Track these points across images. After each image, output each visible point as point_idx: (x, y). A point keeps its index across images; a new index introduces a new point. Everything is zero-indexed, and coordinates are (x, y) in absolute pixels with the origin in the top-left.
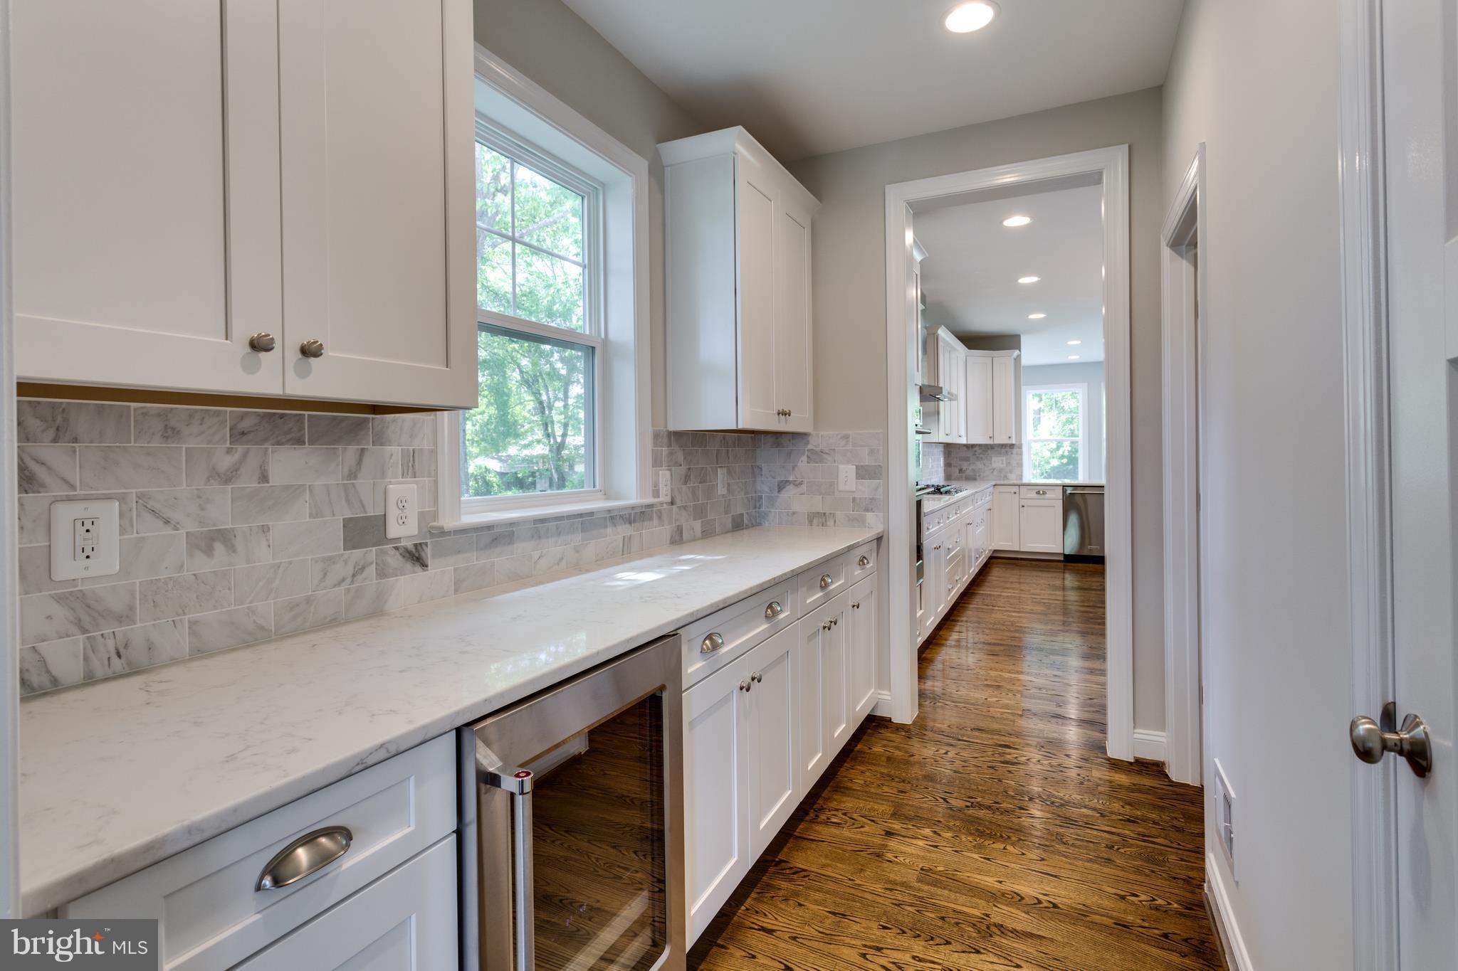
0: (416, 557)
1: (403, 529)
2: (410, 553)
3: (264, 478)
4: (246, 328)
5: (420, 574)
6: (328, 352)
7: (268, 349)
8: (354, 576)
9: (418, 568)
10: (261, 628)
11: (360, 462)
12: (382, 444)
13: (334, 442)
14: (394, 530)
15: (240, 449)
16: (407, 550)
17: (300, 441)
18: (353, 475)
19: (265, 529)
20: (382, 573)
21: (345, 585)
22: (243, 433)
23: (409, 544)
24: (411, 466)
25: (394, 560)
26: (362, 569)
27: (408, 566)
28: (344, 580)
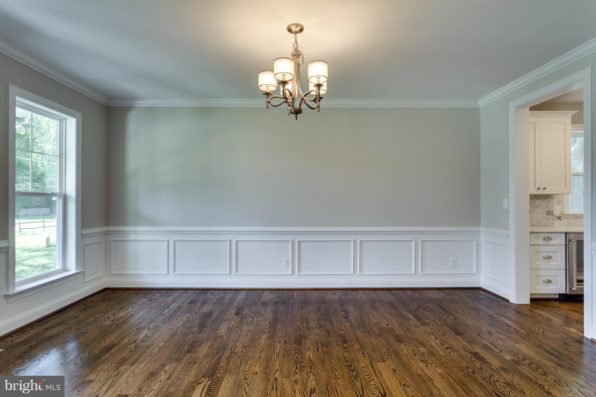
0: (559, 218)
1: (557, 213)
2: (558, 217)
3: (535, 204)
4: (537, 187)
5: (560, 221)
6: (547, 188)
7: (540, 189)
8: (548, 220)
9: (560, 220)
10: (534, 224)
11: (549, 202)
12: (553, 199)
13: (545, 199)
14: (555, 213)
15: (532, 200)
16: (557, 217)
17: (540, 199)
18: (548, 204)
19: (535, 211)
20: (553, 220)
21: (546, 221)
22: (532, 198)
23: (558, 216)
24: (558, 203)
25: (555, 218)
26: (549, 219)
27: (558, 219)
28: (546, 220)
